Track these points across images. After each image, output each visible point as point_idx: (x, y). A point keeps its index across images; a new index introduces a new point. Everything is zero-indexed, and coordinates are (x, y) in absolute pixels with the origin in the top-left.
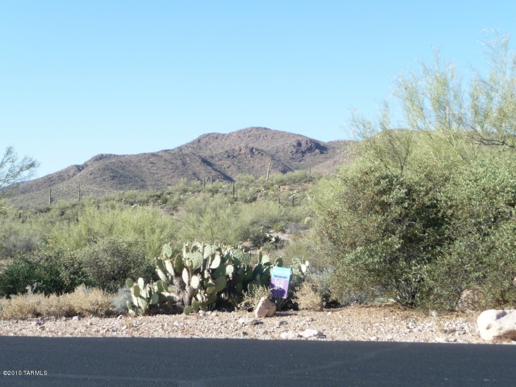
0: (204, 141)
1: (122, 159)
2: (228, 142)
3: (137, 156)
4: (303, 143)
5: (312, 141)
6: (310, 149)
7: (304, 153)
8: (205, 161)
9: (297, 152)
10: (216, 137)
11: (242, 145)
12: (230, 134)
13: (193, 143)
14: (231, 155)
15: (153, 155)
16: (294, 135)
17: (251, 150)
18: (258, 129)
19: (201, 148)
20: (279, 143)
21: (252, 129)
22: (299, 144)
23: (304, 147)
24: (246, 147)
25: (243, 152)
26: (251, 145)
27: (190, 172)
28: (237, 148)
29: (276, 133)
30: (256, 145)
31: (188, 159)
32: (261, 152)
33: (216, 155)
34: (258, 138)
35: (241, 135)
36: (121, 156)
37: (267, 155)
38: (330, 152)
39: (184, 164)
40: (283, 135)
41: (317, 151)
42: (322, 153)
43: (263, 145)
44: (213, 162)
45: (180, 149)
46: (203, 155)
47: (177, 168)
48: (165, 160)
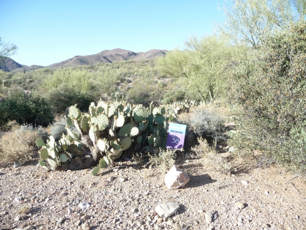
0: (104, 52)
1: (82, 57)
2: (110, 52)
3: (86, 56)
4: (130, 53)
5: (132, 52)
6: (132, 54)
7: (130, 55)
8: (105, 57)
9: (128, 55)
10: (107, 51)
11: (114, 53)
12: (111, 50)
13: (101, 53)
14: (111, 56)
15: (91, 56)
16: (128, 51)
17: (117, 55)
18: (118, 49)
19: (103, 54)
20: (124, 53)
21: (117, 49)
22: (129, 53)
23: (130, 54)
24: (115, 54)
25: (114, 55)
26: (116, 53)
27: (101, 60)
28: (113, 54)
29: (123, 50)
30: (118, 53)
31: (100, 57)
32: (119, 55)
33: (107, 56)
34: (118, 51)
35: (114, 50)
36: (82, 56)
37: (121, 56)
38: (137, 55)
39: (99, 58)
40: (125, 51)
41: (134, 55)
42: (135, 55)
43: (120, 53)
44: (107, 57)
45: (98, 54)
46: (104, 56)
47: (97, 59)
48: (94, 57)
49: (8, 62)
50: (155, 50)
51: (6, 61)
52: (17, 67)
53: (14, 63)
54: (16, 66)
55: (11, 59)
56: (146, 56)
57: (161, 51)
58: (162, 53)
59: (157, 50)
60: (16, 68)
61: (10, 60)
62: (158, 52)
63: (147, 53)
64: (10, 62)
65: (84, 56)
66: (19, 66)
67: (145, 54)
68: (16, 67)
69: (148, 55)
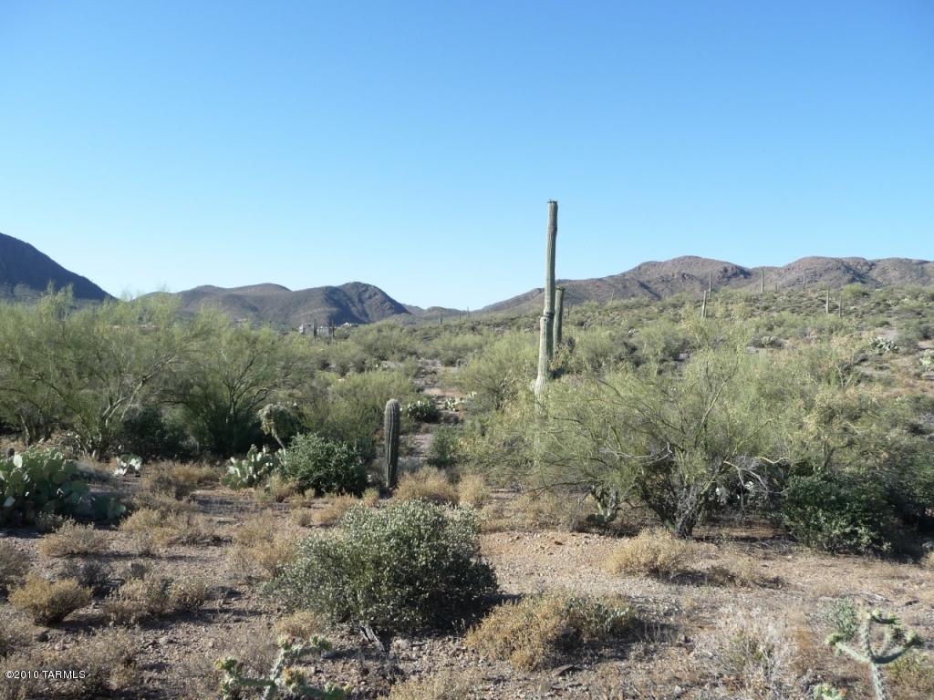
0: (643, 268)
1: (574, 284)
2: (664, 269)
3: (586, 281)
4: (729, 269)
5: (737, 267)
6: (735, 275)
7: (729, 278)
8: (643, 285)
9: (723, 277)
10: (654, 264)
11: (677, 271)
12: (666, 262)
13: (634, 270)
14: (665, 280)
15: (600, 280)
16: (722, 263)
17: (683, 276)
18: (690, 257)
19: (641, 274)
20: (709, 270)
21: (685, 257)
22: (726, 270)
23: (730, 273)
24: (679, 273)
25: (676, 277)
26: (683, 271)
27: (630, 294)
28: (671, 274)
30: (687, 272)
31: (628, 283)
32: (692, 277)
33: (653, 280)
34: (689, 265)
35: (676, 263)
36: (574, 281)
37: (697, 279)
38: (753, 277)
39: (625, 287)
40: (712, 262)
41: (742, 276)
42: (746, 278)
43: (695, 271)
44: (649, 285)
45: (624, 275)
46: (641, 280)
47: (619, 291)
48: (609, 284)
49: (370, 297)
50: (818, 258)
51: (367, 295)
52: (393, 313)
53: (385, 302)
54: (391, 308)
55: (380, 291)
56: (784, 281)
57: (838, 260)
58: (843, 268)
59: (824, 258)
60: (388, 316)
61: (375, 294)
62: (830, 265)
63: (789, 269)
64: (377, 297)
65: (580, 281)
66: (399, 308)
67: (779, 272)
68: (390, 311)
69: (793, 276)
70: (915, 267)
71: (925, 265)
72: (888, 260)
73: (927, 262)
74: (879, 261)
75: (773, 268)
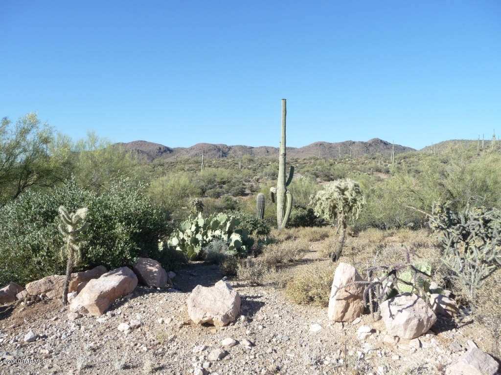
70: (248, 150)
71: (252, 149)
72: (237, 146)
73: (253, 148)
74: (233, 146)
75: (183, 148)
